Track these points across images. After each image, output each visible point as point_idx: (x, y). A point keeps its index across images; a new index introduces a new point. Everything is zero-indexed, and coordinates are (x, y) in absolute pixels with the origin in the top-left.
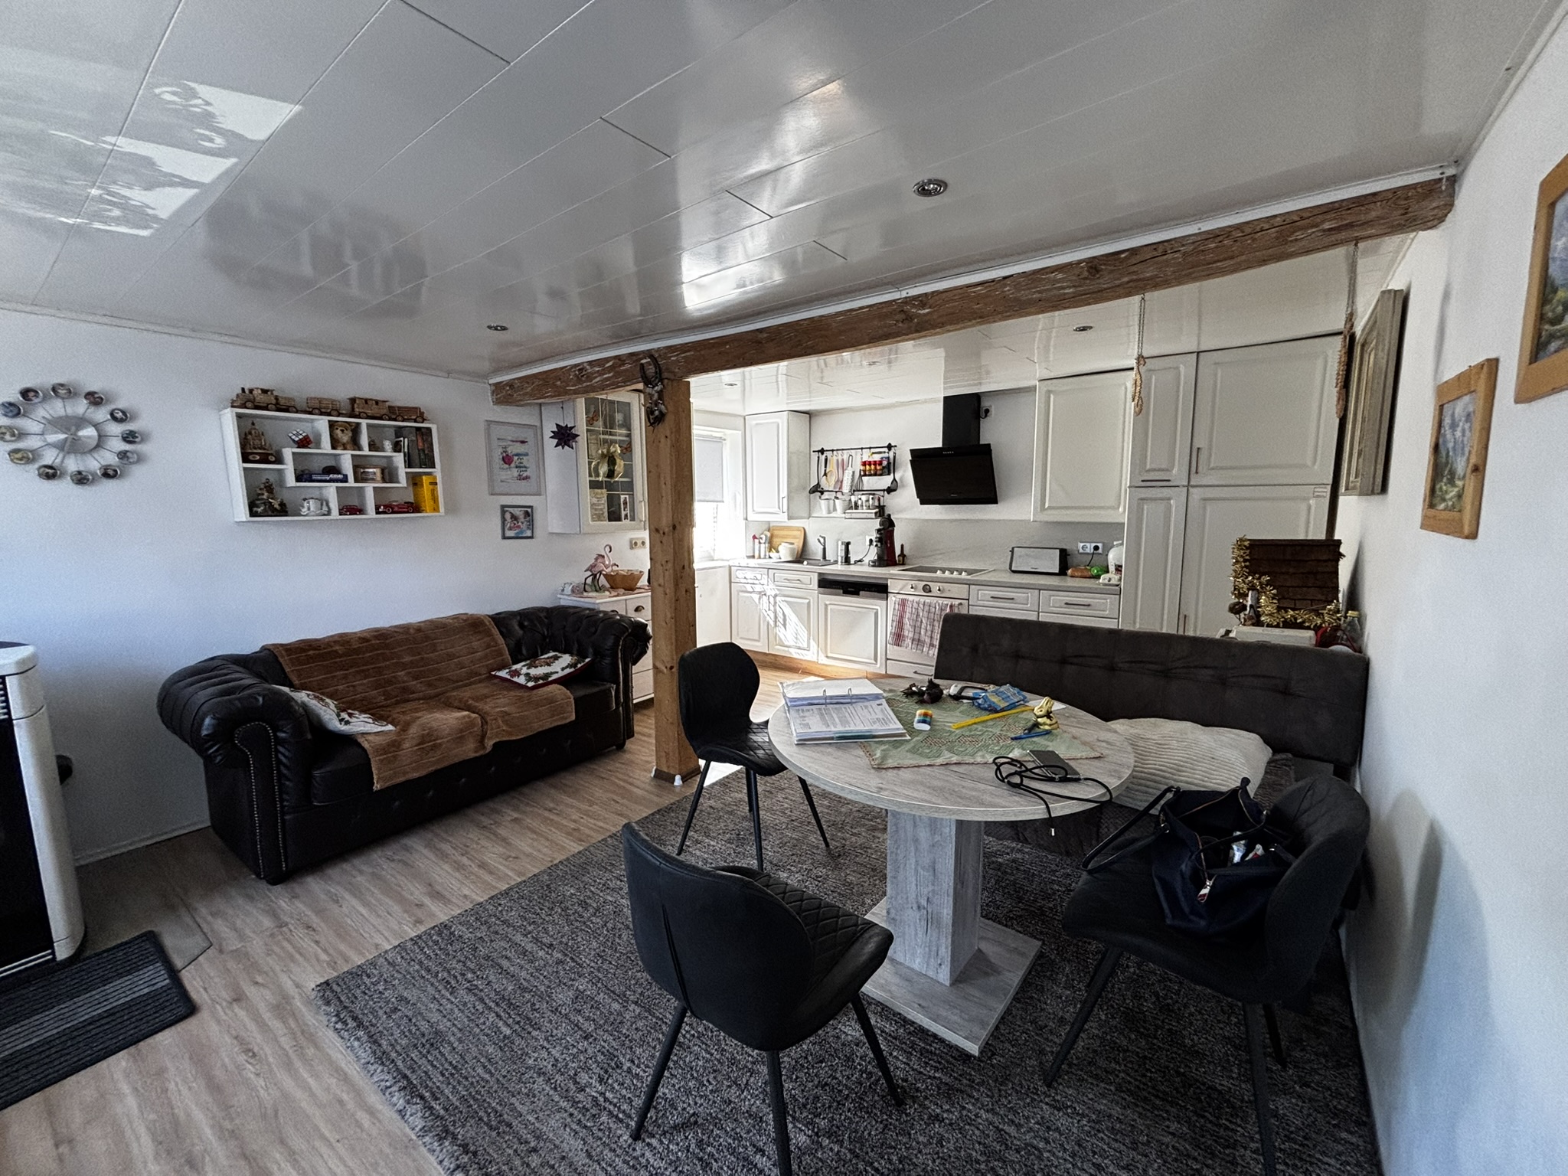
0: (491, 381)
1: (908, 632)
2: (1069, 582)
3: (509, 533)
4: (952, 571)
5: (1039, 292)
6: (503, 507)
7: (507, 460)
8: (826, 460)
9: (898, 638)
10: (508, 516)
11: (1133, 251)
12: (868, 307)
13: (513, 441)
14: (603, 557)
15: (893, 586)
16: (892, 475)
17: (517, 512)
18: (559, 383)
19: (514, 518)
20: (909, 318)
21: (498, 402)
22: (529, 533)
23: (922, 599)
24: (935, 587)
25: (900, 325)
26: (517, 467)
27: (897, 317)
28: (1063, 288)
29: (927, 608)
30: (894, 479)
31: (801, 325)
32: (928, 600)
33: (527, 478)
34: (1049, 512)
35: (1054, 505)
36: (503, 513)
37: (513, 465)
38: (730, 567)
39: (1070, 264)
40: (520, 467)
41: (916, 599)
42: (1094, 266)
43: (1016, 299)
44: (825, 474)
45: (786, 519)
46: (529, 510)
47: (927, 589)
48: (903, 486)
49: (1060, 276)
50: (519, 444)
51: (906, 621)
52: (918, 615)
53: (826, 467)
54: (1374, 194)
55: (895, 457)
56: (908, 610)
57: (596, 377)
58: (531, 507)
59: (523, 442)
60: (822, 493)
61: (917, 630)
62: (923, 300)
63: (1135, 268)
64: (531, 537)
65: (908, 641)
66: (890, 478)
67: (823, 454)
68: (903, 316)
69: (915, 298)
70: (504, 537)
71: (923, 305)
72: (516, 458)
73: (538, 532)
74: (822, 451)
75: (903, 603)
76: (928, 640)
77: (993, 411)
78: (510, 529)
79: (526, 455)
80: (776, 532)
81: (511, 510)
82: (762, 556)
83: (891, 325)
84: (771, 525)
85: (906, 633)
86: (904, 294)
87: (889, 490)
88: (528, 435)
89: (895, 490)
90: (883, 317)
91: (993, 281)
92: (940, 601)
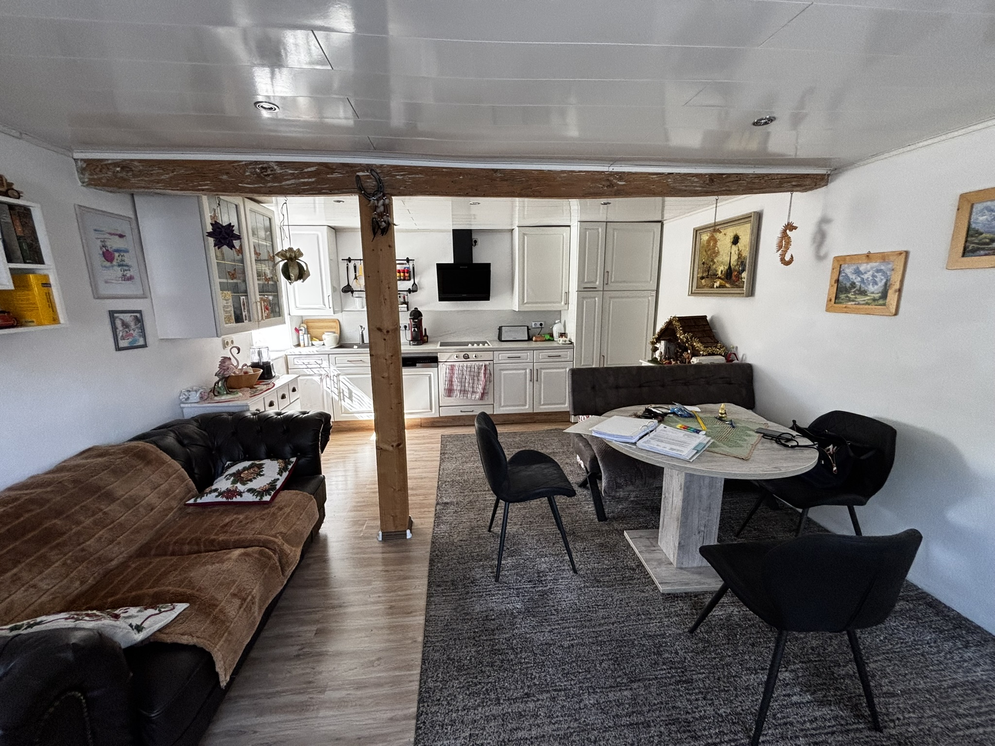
0: (77, 155)
1: (456, 386)
2: (533, 344)
3: (123, 343)
4: (478, 344)
5: (686, 186)
6: (111, 312)
7: (108, 256)
8: (355, 267)
9: (450, 392)
11: (729, 175)
12: (585, 172)
13: (111, 234)
14: (230, 359)
15: (441, 357)
16: (412, 281)
17: (127, 318)
18: (225, 177)
19: (124, 325)
20: (611, 185)
21: (92, 183)
22: (141, 342)
23: (465, 364)
24: (472, 355)
25: (605, 188)
26: (119, 266)
27: (603, 183)
28: (697, 187)
29: (469, 369)
30: (414, 283)
31: (533, 174)
32: (469, 364)
33: (131, 278)
34: (527, 305)
35: (530, 301)
36: (113, 319)
37: (115, 263)
38: (286, 356)
39: (701, 175)
40: (122, 265)
41: (461, 364)
42: (712, 178)
43: (673, 188)
44: (356, 278)
45: (332, 313)
46: (138, 315)
47: (466, 357)
48: (421, 288)
49: (696, 180)
50: (117, 237)
51: (455, 379)
52: (463, 374)
53: (355, 272)
54: (808, 174)
55: (413, 268)
56: (456, 372)
57: (289, 180)
58: (140, 312)
59: (121, 236)
60: (352, 292)
61: (463, 384)
62: (621, 175)
63: (728, 184)
64: (145, 346)
65: (457, 393)
66: (412, 282)
67: (350, 262)
68: (608, 183)
69: (617, 173)
70: (118, 349)
71: (621, 179)
72: (116, 254)
73: (150, 340)
74: (349, 260)
75: (452, 368)
76: (471, 390)
77: (479, 242)
78: (123, 338)
79: (127, 251)
80: (310, 324)
81: (121, 316)
82: (306, 345)
83: (599, 187)
84: (304, 319)
85: (455, 387)
86: (611, 169)
87: (409, 291)
88: (124, 227)
89: (416, 291)
90: (594, 181)
91: (663, 174)
92: (477, 363)
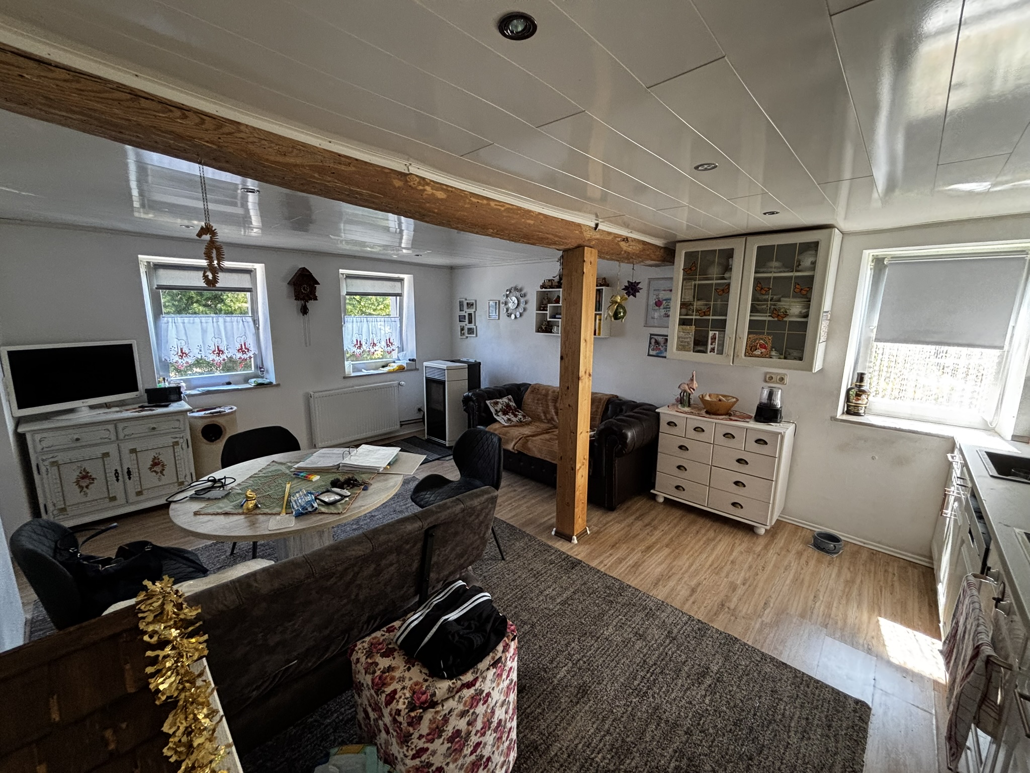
3: (651, 353)
6: (651, 335)
7: (659, 303)
10: (653, 341)
17: (659, 339)
19: (657, 342)
22: (663, 354)
26: (664, 308)
33: (670, 316)
36: (651, 339)
37: (662, 307)
40: (667, 308)
46: (665, 338)
50: (667, 292)
64: (664, 357)
70: (649, 355)
72: (665, 302)
73: (668, 354)
78: (653, 350)
81: (656, 337)
